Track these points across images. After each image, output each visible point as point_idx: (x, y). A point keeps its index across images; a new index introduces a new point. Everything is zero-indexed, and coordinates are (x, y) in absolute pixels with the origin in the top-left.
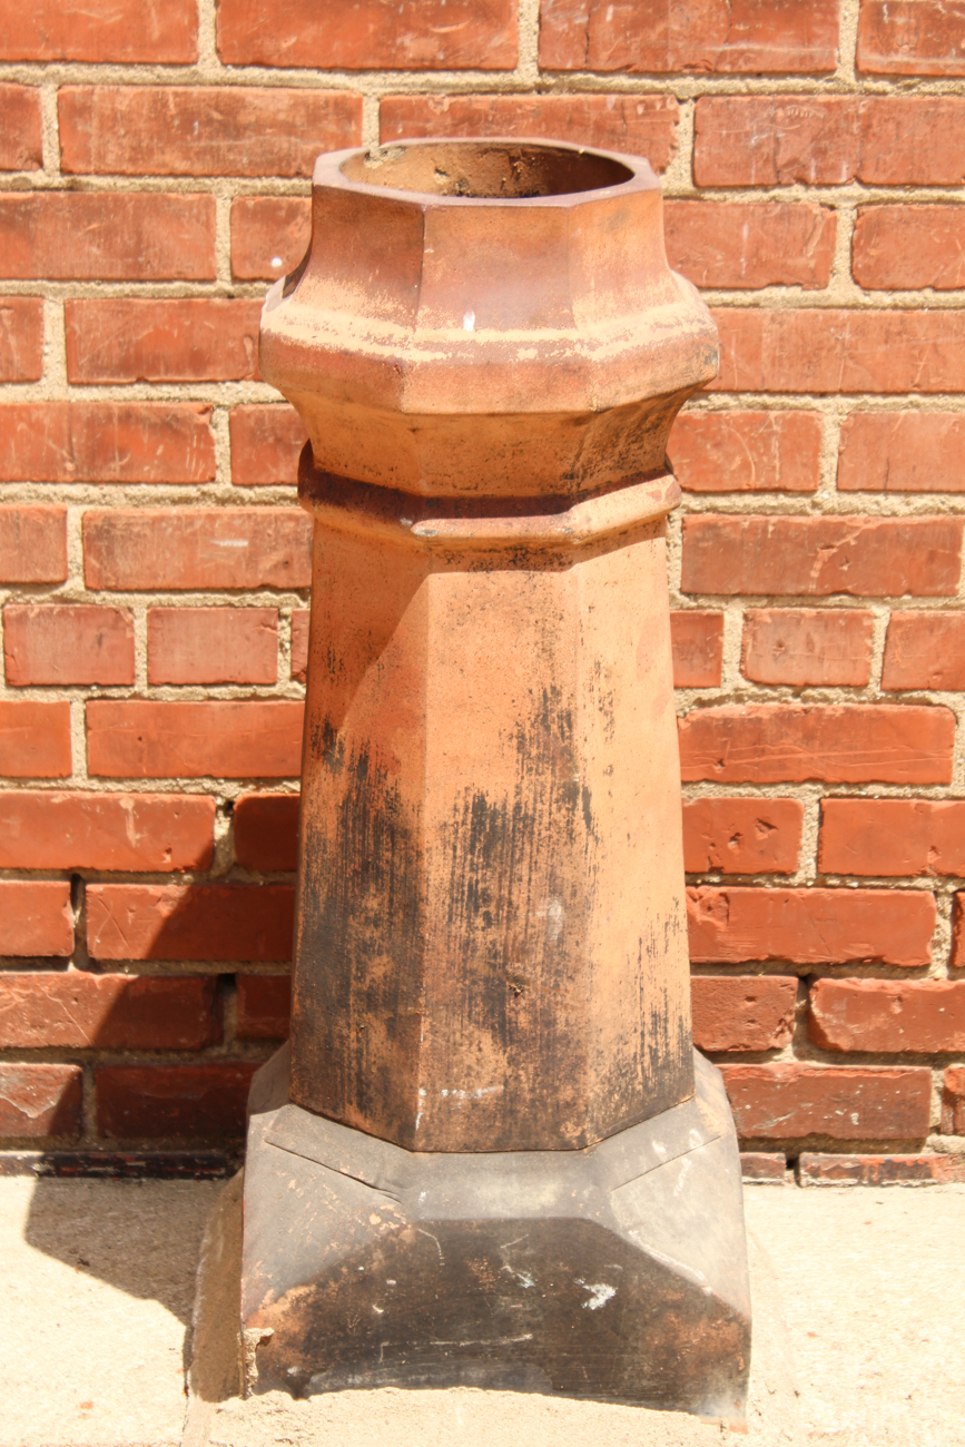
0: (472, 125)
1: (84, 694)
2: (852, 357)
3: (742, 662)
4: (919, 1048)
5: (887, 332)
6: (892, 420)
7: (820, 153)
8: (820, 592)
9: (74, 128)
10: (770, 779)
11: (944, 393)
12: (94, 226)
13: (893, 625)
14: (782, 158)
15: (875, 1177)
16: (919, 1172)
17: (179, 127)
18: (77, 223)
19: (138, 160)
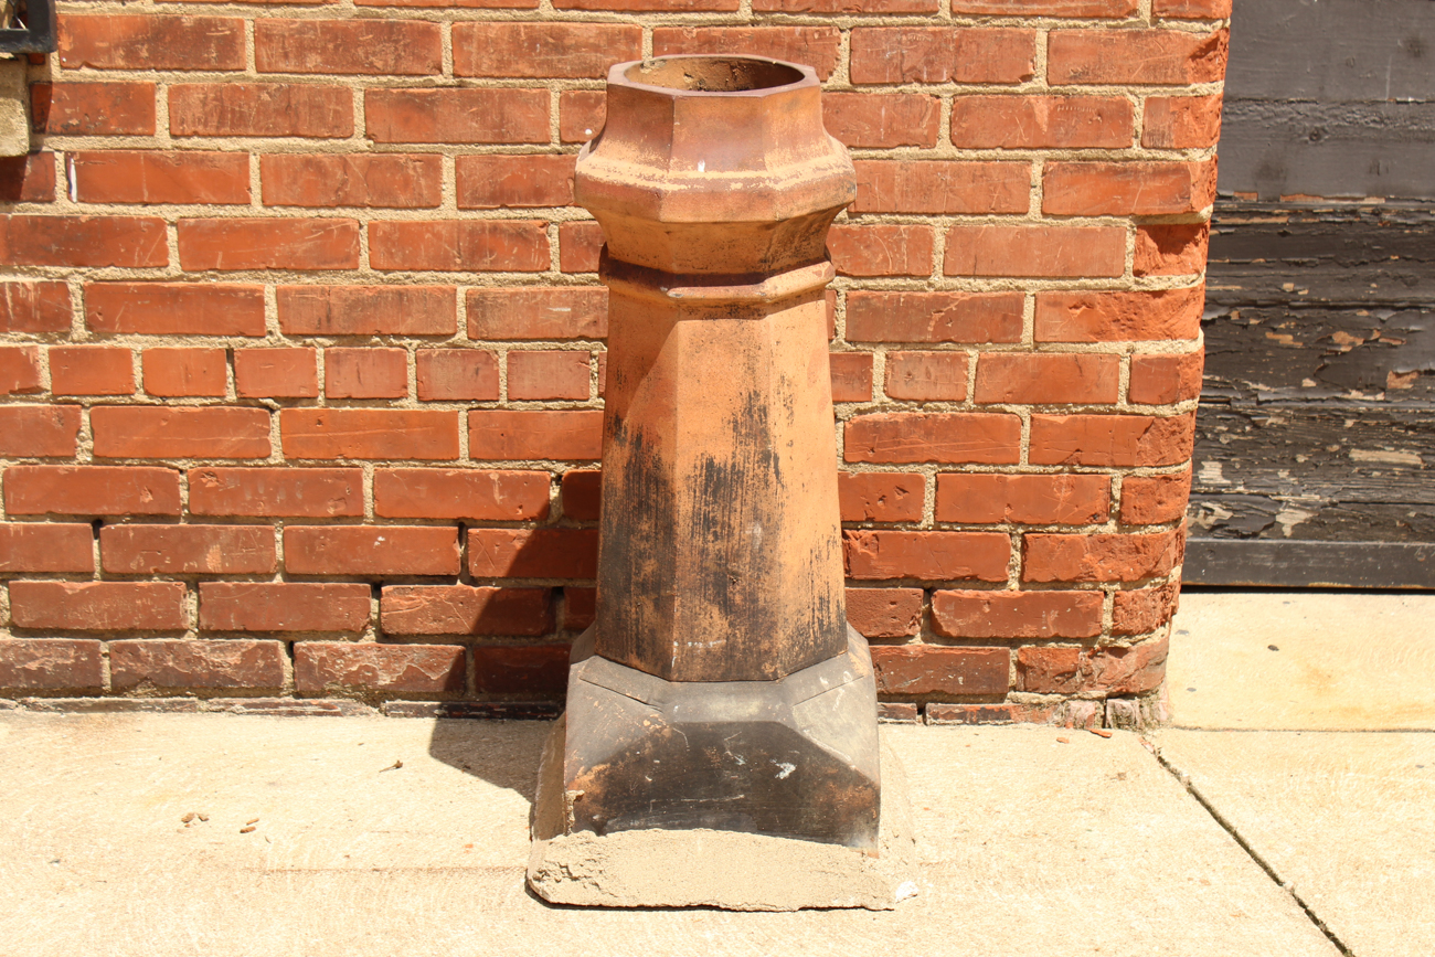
0: (710, 46)
1: (467, 406)
2: (952, 191)
3: (885, 385)
4: (1001, 635)
5: (974, 175)
6: (979, 230)
7: (929, 63)
8: (934, 340)
9: (462, 48)
10: (904, 461)
11: (1010, 214)
12: (474, 109)
13: (981, 362)
14: (906, 66)
15: (974, 719)
16: (1002, 716)
17: (528, 47)
18: (462, 110)
19: (502, 69)
